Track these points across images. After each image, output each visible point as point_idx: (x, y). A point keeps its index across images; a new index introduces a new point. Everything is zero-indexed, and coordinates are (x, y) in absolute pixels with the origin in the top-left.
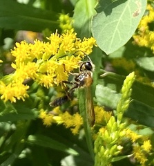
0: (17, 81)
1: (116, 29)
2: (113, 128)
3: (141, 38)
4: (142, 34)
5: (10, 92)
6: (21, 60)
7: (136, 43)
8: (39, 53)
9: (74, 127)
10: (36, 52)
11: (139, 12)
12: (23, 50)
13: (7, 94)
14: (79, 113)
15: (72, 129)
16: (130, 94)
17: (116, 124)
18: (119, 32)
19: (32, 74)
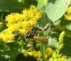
0: (9, 32)
1: (57, 10)
2: (55, 57)
3: (68, 17)
4: (69, 15)
5: (6, 37)
6: (11, 22)
7: (66, 18)
8: (18, 19)
9: (38, 57)
10: (17, 19)
11: (68, 2)
12: (11, 18)
13: (5, 38)
14: (40, 51)
15: (37, 58)
16: (62, 41)
17: (57, 56)
18: (58, 12)
19: (16, 29)
